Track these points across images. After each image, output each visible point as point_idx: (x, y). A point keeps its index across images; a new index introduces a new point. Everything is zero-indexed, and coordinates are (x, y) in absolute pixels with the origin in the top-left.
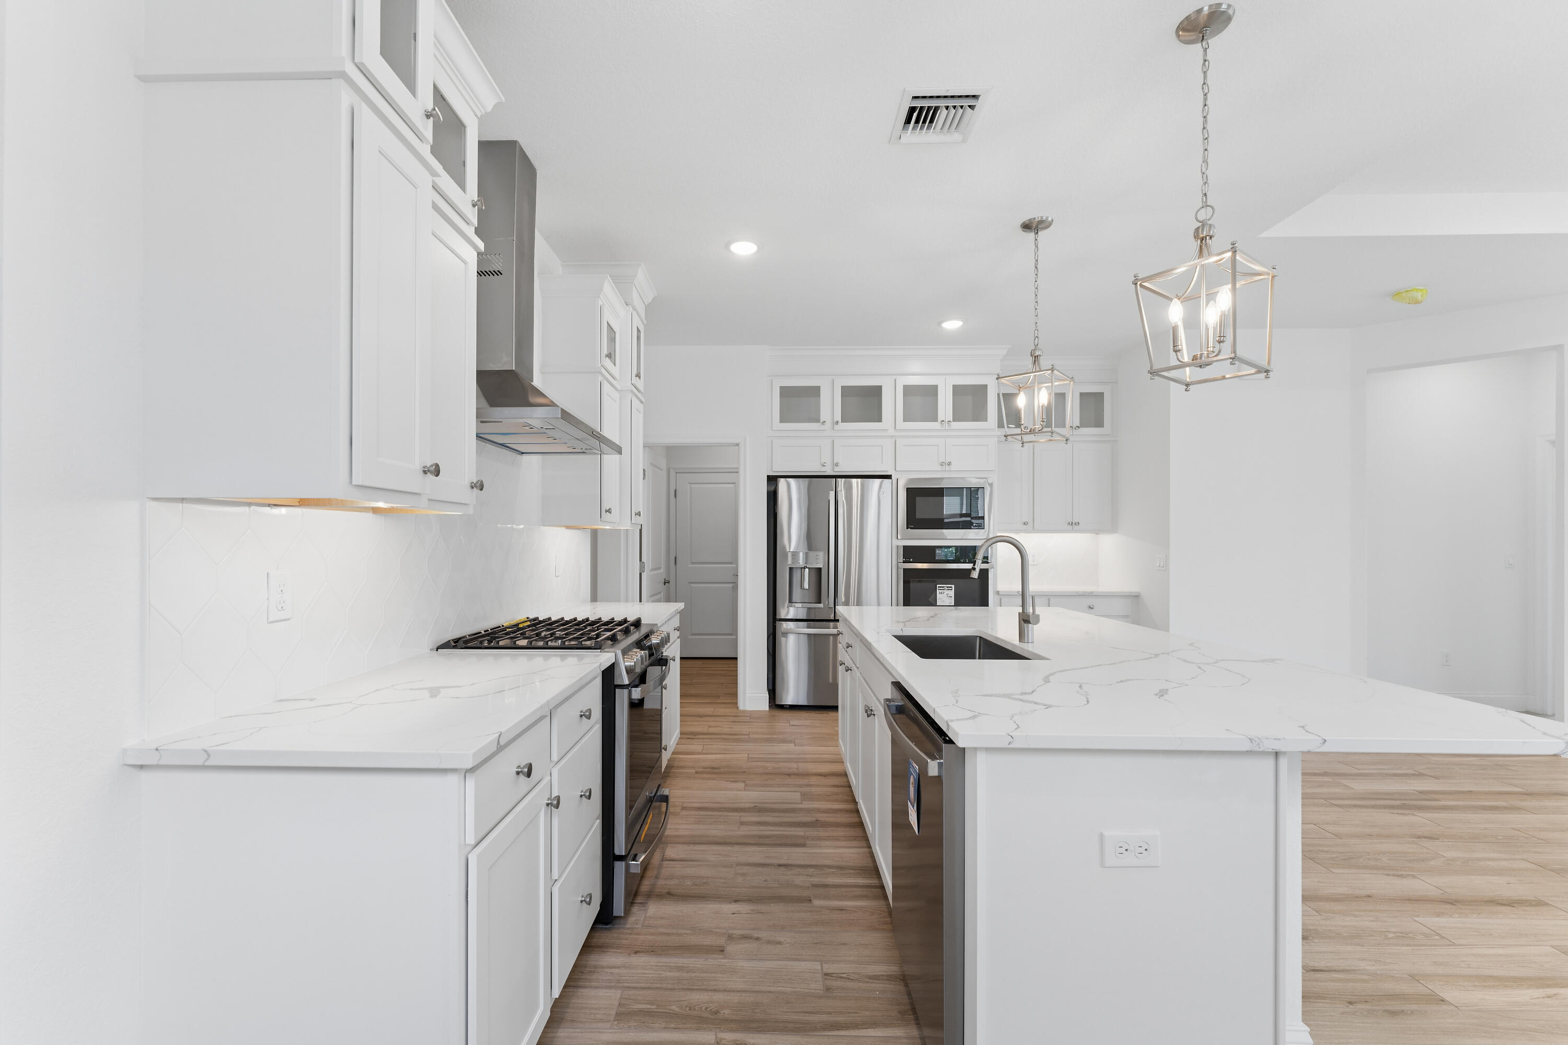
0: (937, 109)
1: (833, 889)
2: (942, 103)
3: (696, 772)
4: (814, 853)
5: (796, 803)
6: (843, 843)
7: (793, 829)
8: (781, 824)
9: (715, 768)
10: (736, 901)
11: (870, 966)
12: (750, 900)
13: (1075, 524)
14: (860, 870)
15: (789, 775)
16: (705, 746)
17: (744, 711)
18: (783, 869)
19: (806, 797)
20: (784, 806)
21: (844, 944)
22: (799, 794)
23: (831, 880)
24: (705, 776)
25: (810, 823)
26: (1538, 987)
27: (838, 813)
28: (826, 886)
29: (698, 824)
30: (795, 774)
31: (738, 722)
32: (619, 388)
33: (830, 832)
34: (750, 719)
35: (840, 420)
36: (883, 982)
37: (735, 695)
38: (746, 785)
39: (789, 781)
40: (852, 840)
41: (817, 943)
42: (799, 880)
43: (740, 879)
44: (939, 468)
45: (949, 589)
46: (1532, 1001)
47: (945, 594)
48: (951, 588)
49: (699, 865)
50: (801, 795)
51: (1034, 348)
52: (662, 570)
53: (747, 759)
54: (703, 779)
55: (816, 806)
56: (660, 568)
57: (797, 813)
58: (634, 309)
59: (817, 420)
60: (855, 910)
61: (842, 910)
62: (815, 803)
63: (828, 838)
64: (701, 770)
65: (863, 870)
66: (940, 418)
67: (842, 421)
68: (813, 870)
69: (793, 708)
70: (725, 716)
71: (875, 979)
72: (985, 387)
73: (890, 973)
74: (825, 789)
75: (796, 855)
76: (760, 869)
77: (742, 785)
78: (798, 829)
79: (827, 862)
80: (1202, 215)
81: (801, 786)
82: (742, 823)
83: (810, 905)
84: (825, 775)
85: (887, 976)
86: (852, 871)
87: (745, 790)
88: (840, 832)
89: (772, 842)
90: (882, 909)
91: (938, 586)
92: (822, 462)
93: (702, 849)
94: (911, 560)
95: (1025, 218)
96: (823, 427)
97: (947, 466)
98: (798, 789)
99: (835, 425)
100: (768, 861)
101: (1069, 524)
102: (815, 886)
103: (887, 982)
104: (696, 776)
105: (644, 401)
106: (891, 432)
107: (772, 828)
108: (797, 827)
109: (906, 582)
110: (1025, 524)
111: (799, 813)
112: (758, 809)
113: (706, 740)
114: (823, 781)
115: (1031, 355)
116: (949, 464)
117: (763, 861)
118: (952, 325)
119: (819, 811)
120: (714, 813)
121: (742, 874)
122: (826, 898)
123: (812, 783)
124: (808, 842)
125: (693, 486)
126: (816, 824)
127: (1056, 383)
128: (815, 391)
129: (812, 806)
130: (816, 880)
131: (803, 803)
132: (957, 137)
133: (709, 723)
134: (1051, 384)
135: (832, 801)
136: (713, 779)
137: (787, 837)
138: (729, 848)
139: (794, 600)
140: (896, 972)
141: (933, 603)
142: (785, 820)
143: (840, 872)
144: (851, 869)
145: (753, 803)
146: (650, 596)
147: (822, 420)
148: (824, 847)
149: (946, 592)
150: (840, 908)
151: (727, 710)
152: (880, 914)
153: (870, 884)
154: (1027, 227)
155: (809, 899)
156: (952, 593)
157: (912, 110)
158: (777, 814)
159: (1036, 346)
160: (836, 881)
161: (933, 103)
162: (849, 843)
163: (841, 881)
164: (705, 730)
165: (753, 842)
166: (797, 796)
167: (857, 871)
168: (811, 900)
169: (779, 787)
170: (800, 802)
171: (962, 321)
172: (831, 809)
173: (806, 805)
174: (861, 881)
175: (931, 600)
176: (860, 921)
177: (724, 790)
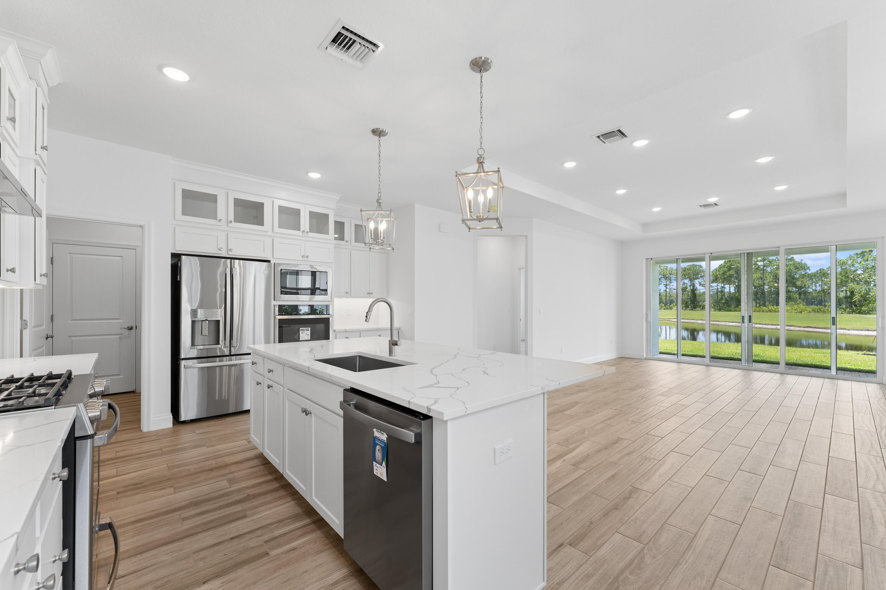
0: (354, 41)
1: (281, 538)
2: (358, 40)
3: (118, 493)
4: (256, 519)
5: (226, 489)
6: (275, 504)
7: (231, 508)
8: (220, 508)
9: (138, 484)
10: (204, 583)
11: (329, 577)
12: (217, 576)
13: (371, 294)
14: (295, 517)
15: (211, 470)
16: (118, 469)
17: (149, 432)
18: (236, 540)
19: (231, 482)
20: (217, 494)
21: (306, 572)
22: (226, 481)
23: (277, 533)
24: (129, 493)
25: (244, 499)
26: (560, 459)
27: (262, 485)
28: (276, 538)
29: (138, 535)
30: (216, 468)
31: (146, 442)
32: (19, 155)
33: (262, 500)
34: (157, 437)
35: (233, 221)
36: (341, 583)
37: (138, 420)
38: (175, 489)
39: (214, 474)
40: (280, 500)
41: (286, 581)
42: (253, 543)
43: (201, 564)
44: (301, 259)
45: (307, 330)
46: (562, 464)
47: (305, 333)
48: (308, 330)
49: (155, 569)
50: (228, 481)
51: (378, 198)
52: (44, 327)
53: (167, 468)
54: (128, 496)
55: (243, 485)
56: (42, 325)
57: (229, 495)
58: (38, 85)
59: (215, 218)
60: (303, 545)
61: (294, 549)
62: (242, 483)
63: (261, 505)
64: (122, 490)
65: (297, 516)
66: (302, 229)
67: (234, 222)
68: (261, 531)
69: (193, 421)
70: (130, 440)
71: (336, 584)
72: (327, 216)
73: (343, 575)
74: (245, 472)
75: (242, 526)
76: (216, 548)
77: (171, 490)
78: (237, 506)
79: (268, 522)
80: (481, 152)
81: (225, 475)
82: (184, 519)
83: (269, 557)
84: (241, 462)
85: (342, 578)
86: (289, 520)
87: (175, 493)
88: (269, 497)
89: (218, 524)
90: (320, 536)
91: (300, 329)
92: (219, 247)
93: (152, 554)
94: (284, 313)
95: (374, 127)
96: (219, 223)
97: (306, 258)
98: (224, 478)
99: (229, 224)
100: (220, 540)
101: (368, 293)
102: (267, 542)
103: (344, 582)
104: (119, 496)
105: (47, 173)
106: (270, 233)
107: (213, 513)
108: (234, 505)
109: (280, 327)
110: (346, 293)
111: (232, 495)
112: (195, 503)
113: (118, 464)
114: (241, 466)
115: (377, 202)
116: (307, 257)
117: (216, 541)
118: (314, 176)
119: (247, 488)
120: (153, 520)
121: (201, 559)
122: (279, 546)
123: (233, 470)
124: (248, 513)
125: (74, 255)
126: (248, 498)
127: (392, 219)
128: (213, 198)
129: (240, 486)
130: (266, 537)
131: (232, 486)
132: (359, 64)
133: (115, 449)
134: (390, 219)
135: (254, 478)
136: (139, 493)
137: (229, 515)
138: (180, 543)
139: (196, 343)
140: (346, 572)
141: (298, 340)
142: (222, 503)
143: (281, 524)
144: (288, 519)
145: (187, 500)
146: (33, 350)
147: (219, 218)
148: (262, 511)
149: (306, 332)
150: (292, 549)
151: (132, 435)
152: (321, 540)
153: (305, 524)
154: (374, 132)
155: (266, 553)
156: (309, 332)
157: (339, 34)
158: (214, 502)
159: (379, 197)
160: (281, 531)
161: (354, 37)
162: (279, 503)
163: (284, 530)
164: (112, 455)
165: (200, 530)
166: (225, 483)
167: (293, 519)
168: (268, 553)
169: (206, 481)
170: (229, 486)
171: (321, 175)
172: (256, 484)
173: (235, 487)
174: (299, 524)
175: (296, 337)
176: (310, 551)
177: (154, 499)
